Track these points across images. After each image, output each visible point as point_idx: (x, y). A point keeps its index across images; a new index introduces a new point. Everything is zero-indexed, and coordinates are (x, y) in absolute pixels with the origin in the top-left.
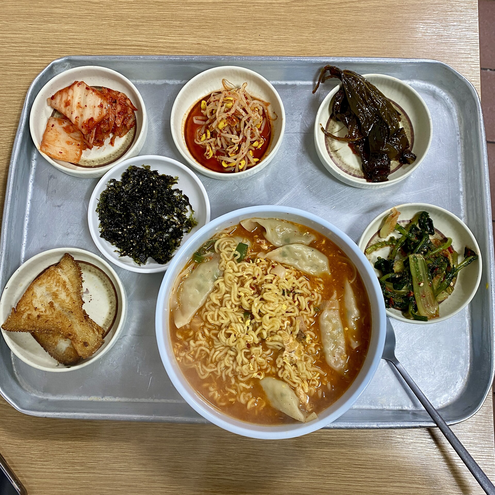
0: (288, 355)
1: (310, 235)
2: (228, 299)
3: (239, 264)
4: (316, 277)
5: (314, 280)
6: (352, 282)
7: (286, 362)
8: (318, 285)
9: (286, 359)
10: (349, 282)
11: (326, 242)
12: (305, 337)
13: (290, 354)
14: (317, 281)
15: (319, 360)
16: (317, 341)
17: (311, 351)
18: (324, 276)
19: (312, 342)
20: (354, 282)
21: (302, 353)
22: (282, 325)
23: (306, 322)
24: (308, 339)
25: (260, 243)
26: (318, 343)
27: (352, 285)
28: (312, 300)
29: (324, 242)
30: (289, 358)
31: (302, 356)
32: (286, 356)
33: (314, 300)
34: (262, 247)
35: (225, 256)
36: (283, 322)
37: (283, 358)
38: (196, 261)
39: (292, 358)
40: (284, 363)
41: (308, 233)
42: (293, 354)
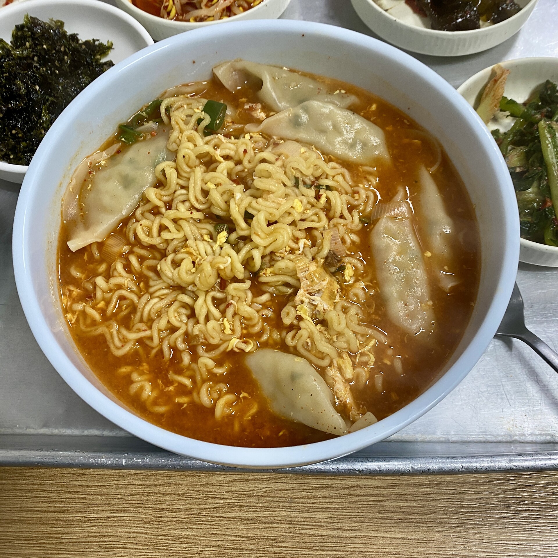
0: (307, 301)
1: (346, 95)
2: (182, 198)
3: (208, 138)
4: (361, 165)
5: (358, 170)
6: (433, 170)
7: (303, 315)
8: (365, 178)
9: (302, 308)
10: (429, 171)
11: (377, 107)
12: (342, 269)
13: (312, 297)
14: (363, 171)
15: (374, 314)
16: (368, 278)
17: (356, 295)
18: (377, 162)
19: (357, 281)
20: (438, 170)
21: (338, 298)
22: (294, 245)
23: (343, 240)
24: (349, 273)
25: (251, 109)
26: (371, 281)
27: (434, 176)
28: (356, 203)
29: (374, 107)
30: (309, 306)
31: (337, 303)
32: (302, 302)
33: (360, 202)
34: (255, 115)
35: (181, 122)
36: (296, 240)
37: (295, 307)
38: (123, 139)
39: (316, 306)
40: (300, 318)
41: (343, 91)
42: (317, 299)
